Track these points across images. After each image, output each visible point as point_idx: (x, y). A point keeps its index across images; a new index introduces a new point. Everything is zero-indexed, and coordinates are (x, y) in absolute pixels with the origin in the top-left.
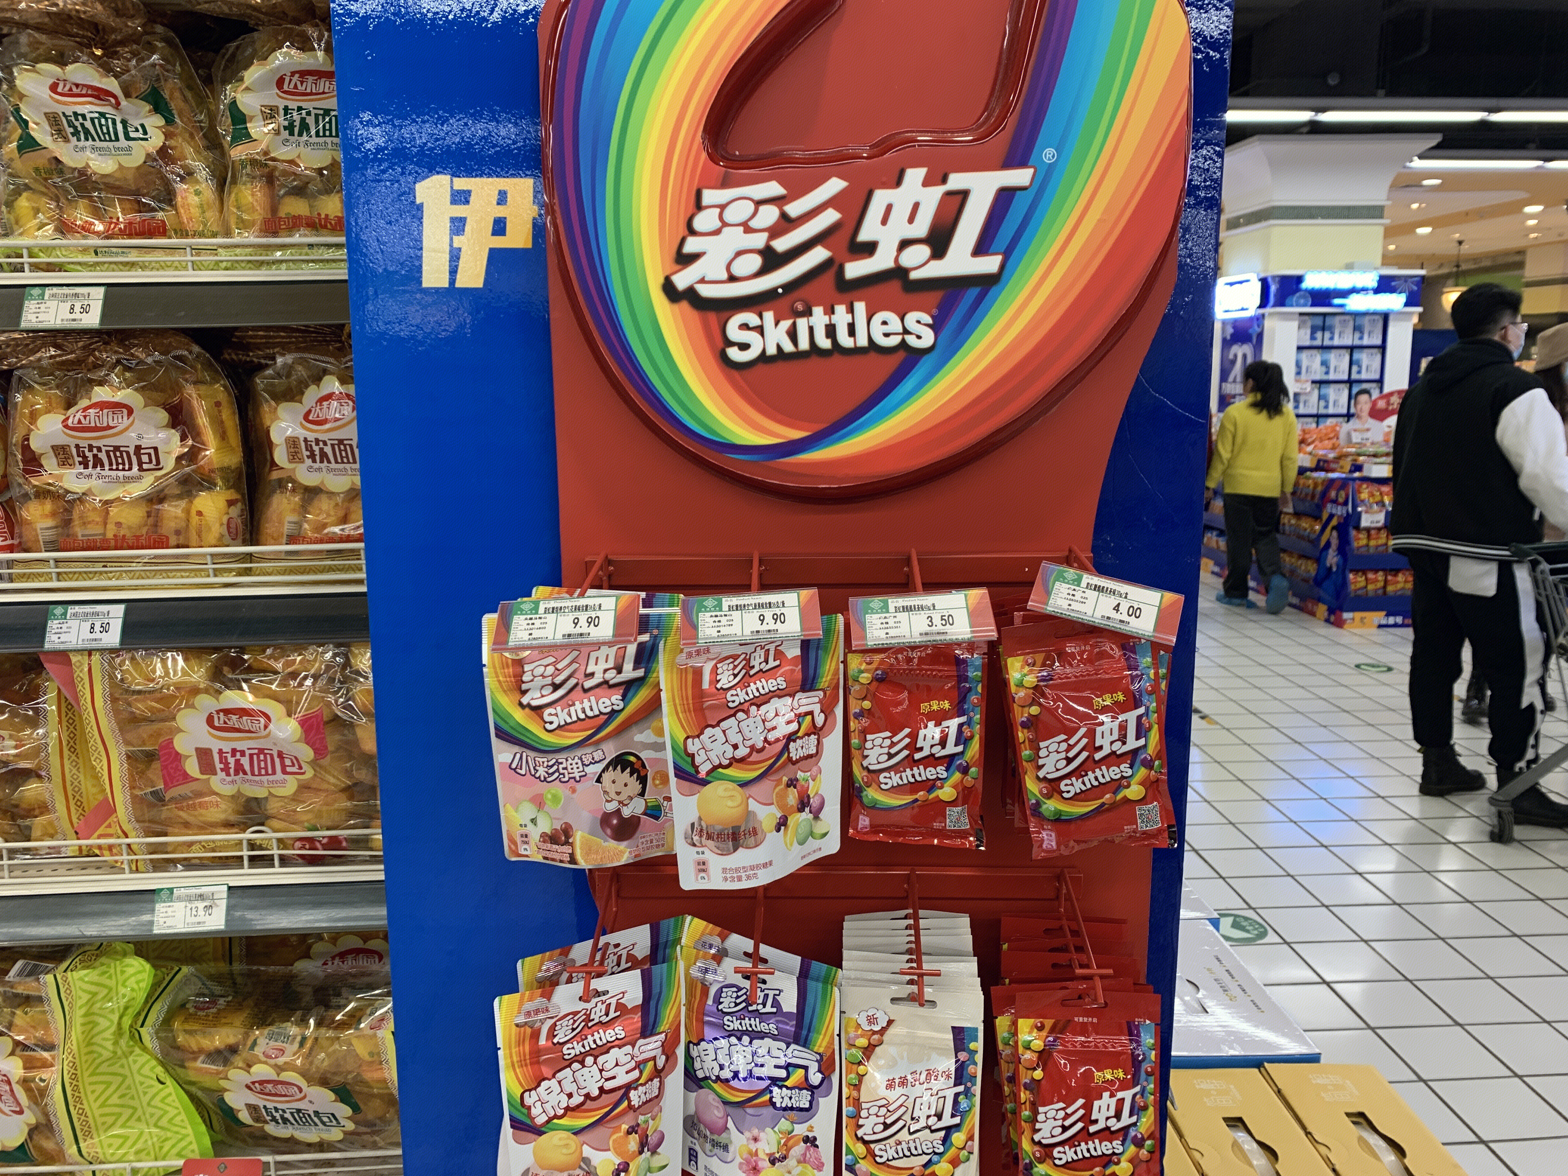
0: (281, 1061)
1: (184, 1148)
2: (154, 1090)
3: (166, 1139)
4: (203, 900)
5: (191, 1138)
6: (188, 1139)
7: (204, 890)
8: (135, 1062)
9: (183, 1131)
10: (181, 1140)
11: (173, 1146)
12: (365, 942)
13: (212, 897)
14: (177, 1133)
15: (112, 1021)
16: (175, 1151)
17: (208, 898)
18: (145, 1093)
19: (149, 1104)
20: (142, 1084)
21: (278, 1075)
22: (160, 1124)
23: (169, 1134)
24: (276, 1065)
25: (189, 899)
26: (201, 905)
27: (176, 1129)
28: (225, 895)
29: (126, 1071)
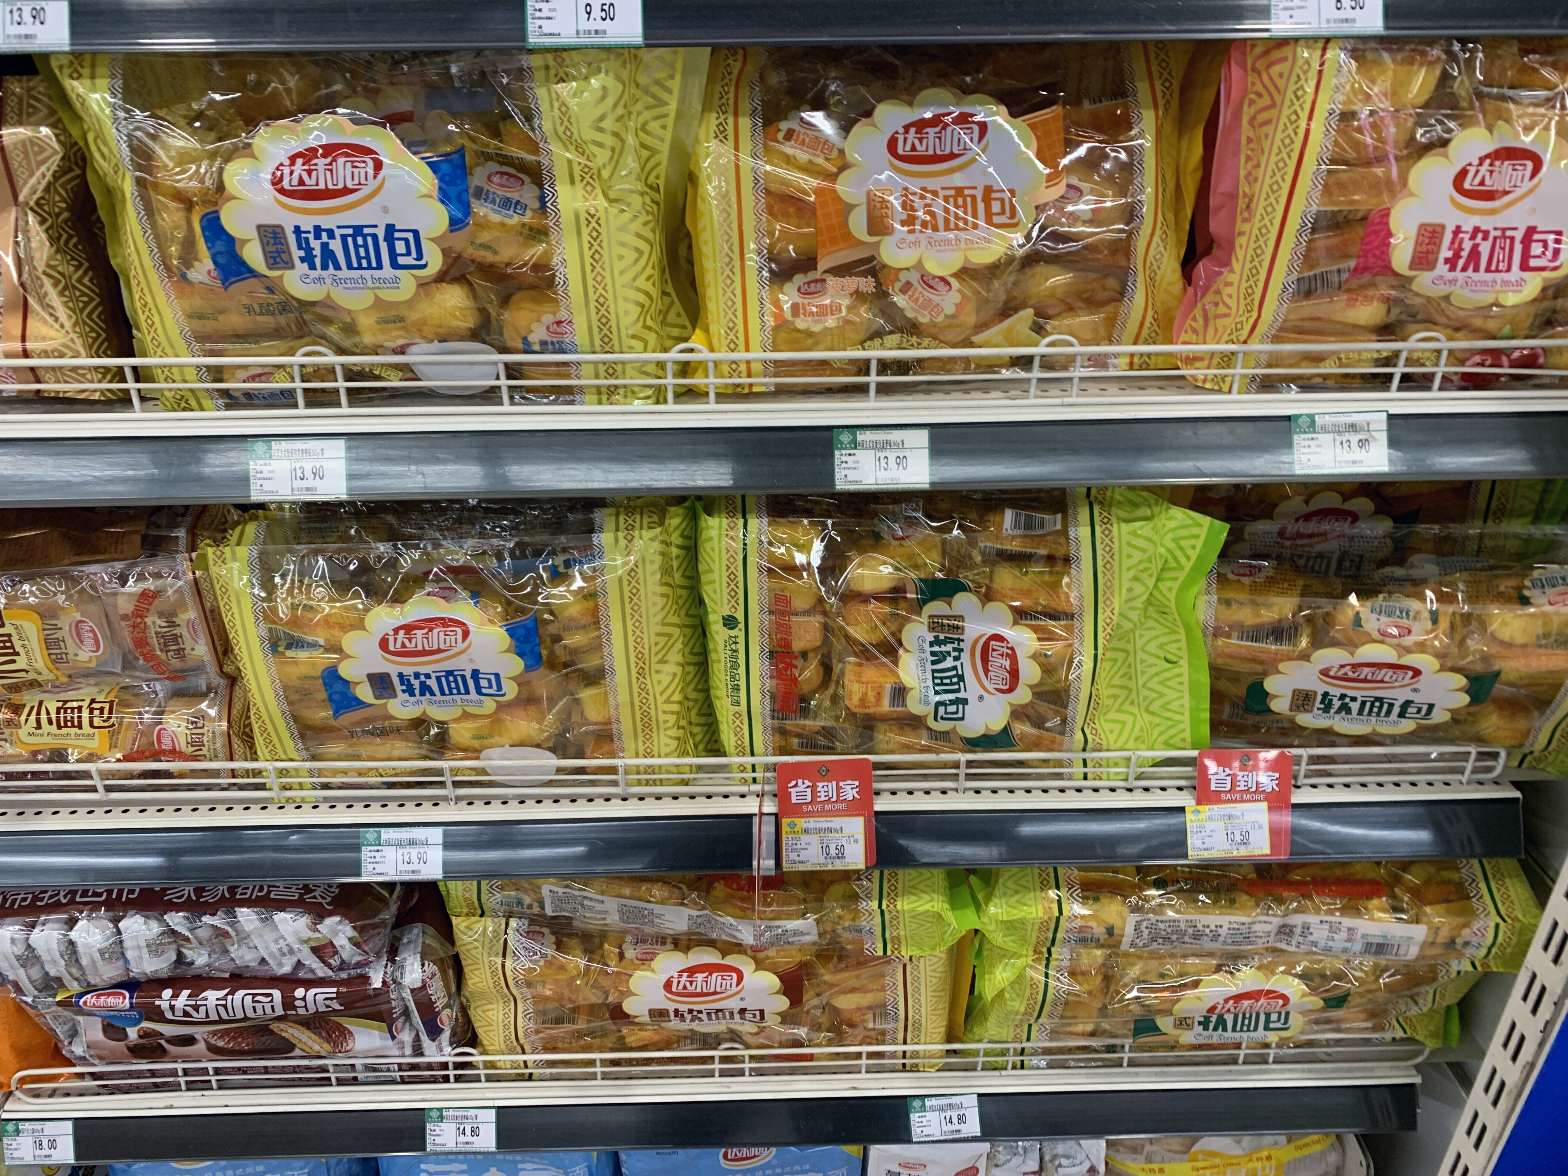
0: (1409, 641)
1: (1172, 737)
2: (1155, 670)
3: (1158, 725)
4: (1356, 431)
5: (1187, 725)
6: (1181, 726)
7: (1355, 418)
8: (1141, 636)
9: (1178, 717)
10: (1172, 727)
11: (1161, 734)
12: (1344, 501)
13: (1366, 428)
14: (1169, 719)
15: (1146, 586)
16: (1163, 738)
17: (1362, 430)
18: (1143, 673)
19: (1144, 686)
20: (1142, 661)
21: (1400, 657)
22: (1151, 709)
23: (1157, 720)
24: (1399, 645)
25: (1337, 430)
26: (1354, 438)
27: (1168, 714)
28: (1384, 426)
29: (1130, 648)
